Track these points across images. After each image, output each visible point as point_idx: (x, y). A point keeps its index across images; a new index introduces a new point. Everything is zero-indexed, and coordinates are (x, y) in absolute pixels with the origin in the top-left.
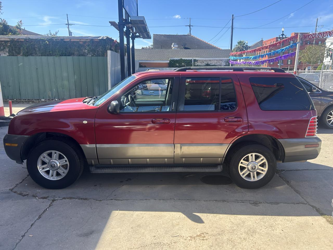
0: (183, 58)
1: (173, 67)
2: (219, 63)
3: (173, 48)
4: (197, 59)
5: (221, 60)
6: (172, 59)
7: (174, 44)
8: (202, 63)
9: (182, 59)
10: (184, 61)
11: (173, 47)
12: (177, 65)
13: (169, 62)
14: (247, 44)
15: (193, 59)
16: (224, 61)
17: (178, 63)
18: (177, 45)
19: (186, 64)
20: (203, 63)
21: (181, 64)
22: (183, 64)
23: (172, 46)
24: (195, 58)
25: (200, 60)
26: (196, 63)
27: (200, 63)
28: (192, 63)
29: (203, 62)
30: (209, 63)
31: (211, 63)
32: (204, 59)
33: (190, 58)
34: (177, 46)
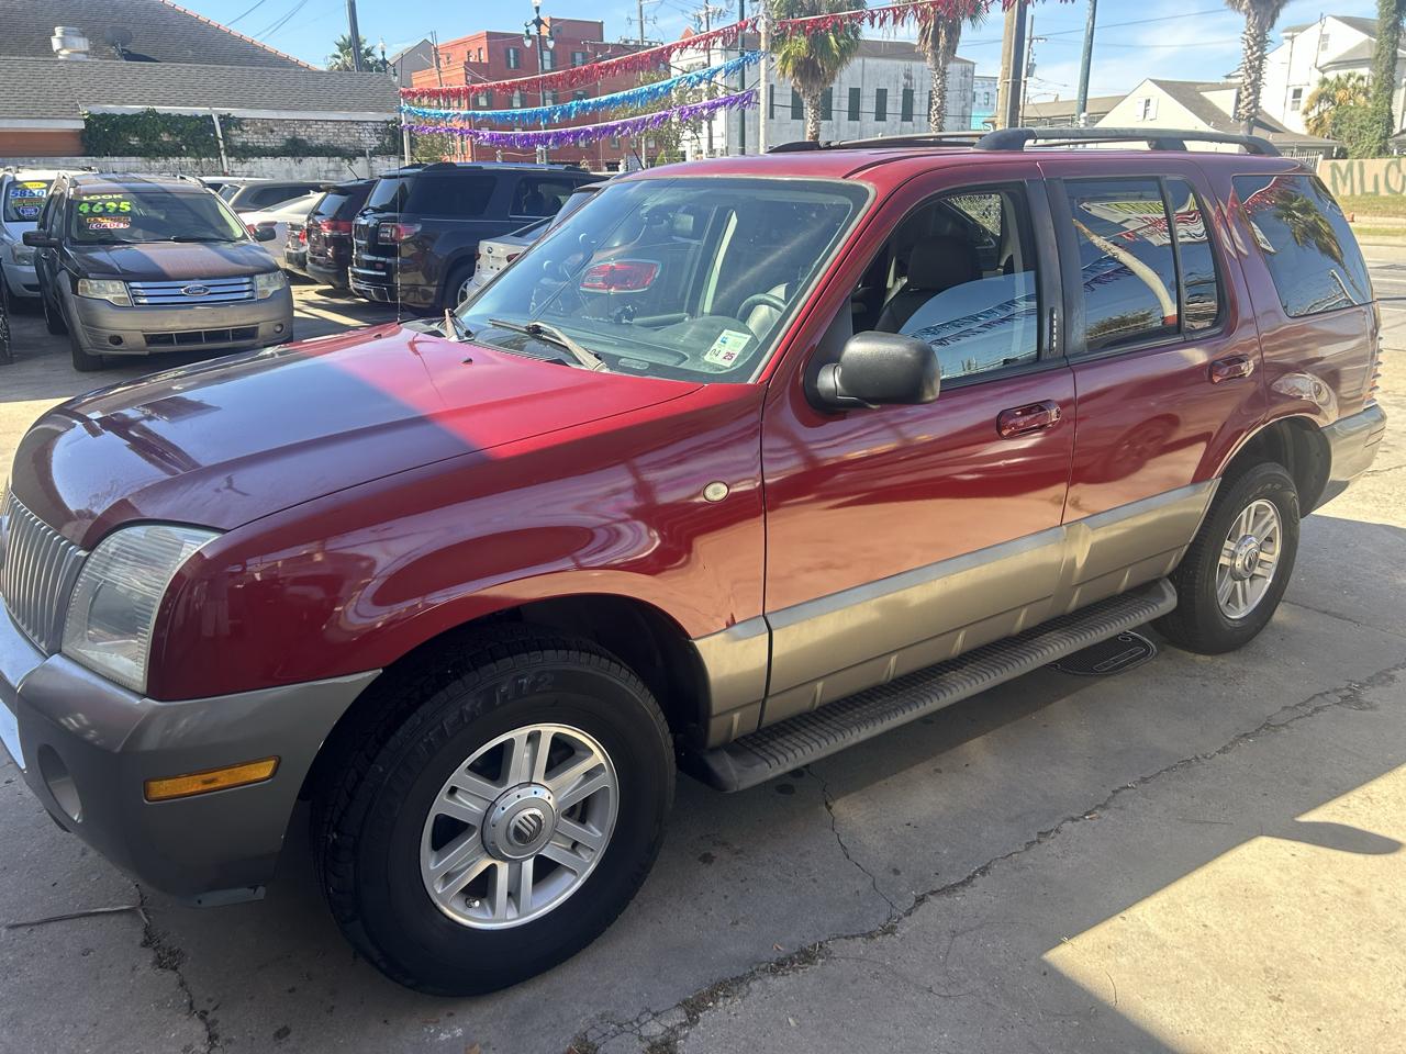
0: (162, 109)
1: (112, 155)
2: (349, 136)
3: (65, 52)
4: (236, 112)
5: (358, 123)
6: (98, 109)
7: (64, 33)
8: (263, 134)
9: (153, 113)
10: (171, 122)
11: (64, 46)
12: (134, 141)
13: (82, 125)
14: (383, 53)
15: (216, 111)
16: (370, 127)
17: (136, 134)
18: (81, 40)
19: (184, 142)
20: (268, 134)
21: (155, 136)
22: (165, 139)
23: (56, 44)
24: (225, 111)
25: (254, 121)
26: (235, 132)
27: (256, 133)
28: (215, 133)
29: (272, 131)
30: (302, 134)
31: (310, 138)
32: (273, 115)
33: (201, 111)
34: (82, 44)
